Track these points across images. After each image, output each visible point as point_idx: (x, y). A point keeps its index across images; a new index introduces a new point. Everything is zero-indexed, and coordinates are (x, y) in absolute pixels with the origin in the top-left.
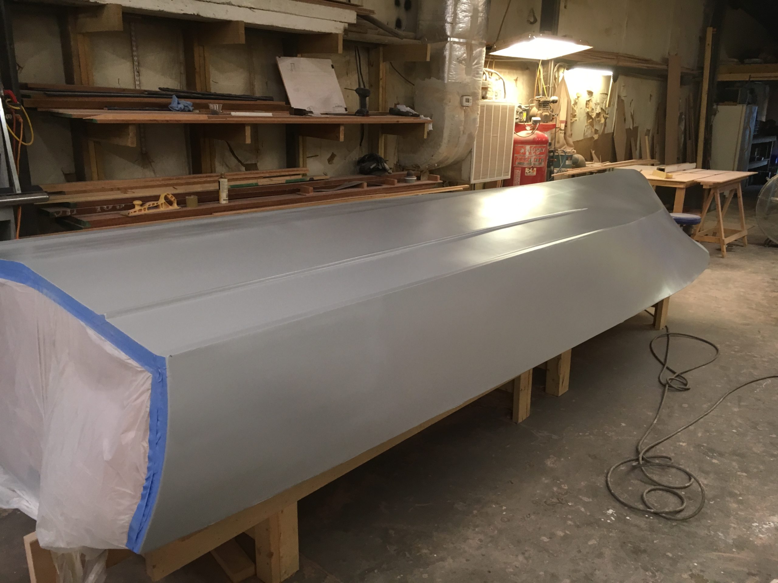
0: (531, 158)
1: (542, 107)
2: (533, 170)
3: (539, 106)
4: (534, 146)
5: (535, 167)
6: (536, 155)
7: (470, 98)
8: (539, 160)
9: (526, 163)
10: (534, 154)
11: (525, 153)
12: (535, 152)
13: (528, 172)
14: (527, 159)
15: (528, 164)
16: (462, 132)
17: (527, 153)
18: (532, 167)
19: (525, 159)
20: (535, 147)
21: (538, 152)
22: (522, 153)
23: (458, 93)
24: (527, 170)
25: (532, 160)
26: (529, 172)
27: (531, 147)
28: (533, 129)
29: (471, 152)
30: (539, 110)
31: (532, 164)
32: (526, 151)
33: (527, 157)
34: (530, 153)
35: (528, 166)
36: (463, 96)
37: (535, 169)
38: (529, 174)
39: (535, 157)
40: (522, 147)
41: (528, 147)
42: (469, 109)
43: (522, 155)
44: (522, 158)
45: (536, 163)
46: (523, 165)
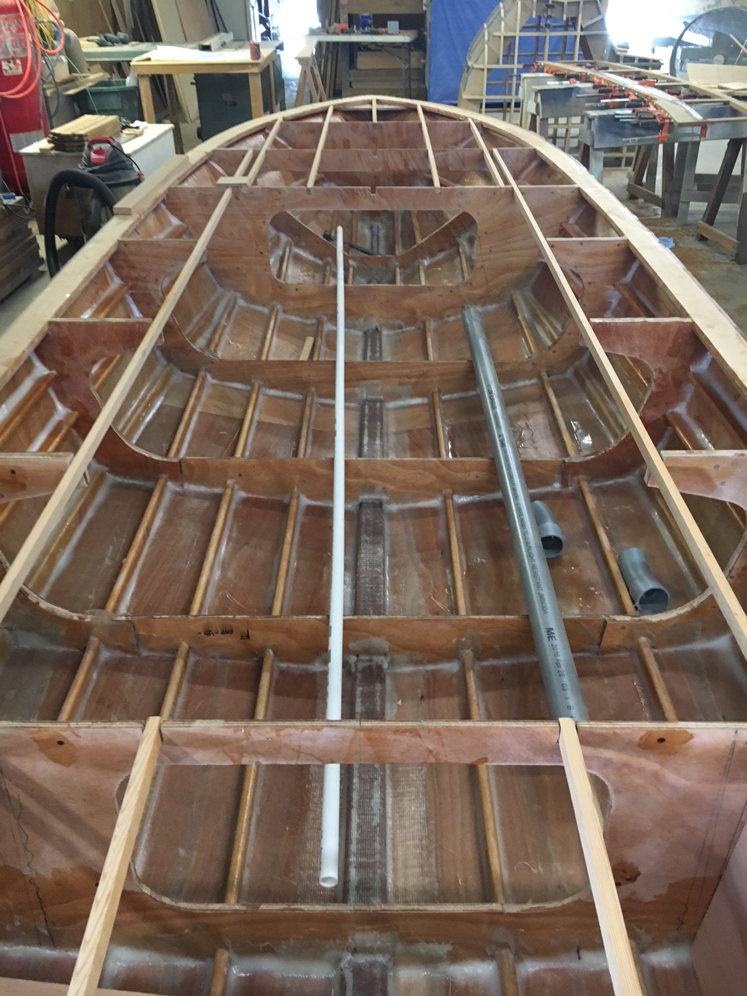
0: (5, 42)
2: (15, 63)
4: (4, 16)
5: (18, 58)
6: (12, 34)
10: (8, 32)
12: (7, 29)
13: (8, 68)
18: (13, 59)
20: (5, 19)
21: (14, 29)
24: (5, 65)
25: (9, 44)
26: (11, 68)
31: (11, 50)
35: (5, 57)
37: (18, 62)
38: (10, 73)
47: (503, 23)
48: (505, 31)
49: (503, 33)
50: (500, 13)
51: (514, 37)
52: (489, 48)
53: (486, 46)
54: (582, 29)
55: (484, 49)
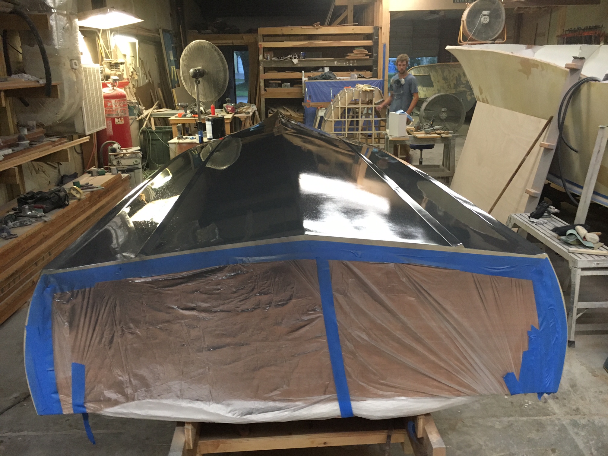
0: (117, 110)
1: (114, 68)
2: (121, 119)
3: (111, 67)
4: (118, 99)
5: (122, 117)
6: (121, 107)
7: (76, 61)
8: (124, 111)
9: (114, 114)
10: (119, 106)
11: (112, 106)
12: (120, 105)
13: (117, 121)
14: (114, 111)
15: (116, 114)
16: (76, 92)
17: (114, 106)
18: (120, 117)
19: (113, 111)
20: (119, 101)
21: (122, 105)
22: (110, 106)
23: (68, 58)
24: (116, 120)
25: (119, 111)
26: (119, 121)
27: (115, 101)
28: (113, 86)
29: (81, 108)
30: (111, 70)
31: (120, 114)
32: (112, 104)
33: (114, 109)
34: (116, 106)
35: (117, 117)
36: (71, 60)
37: (122, 119)
38: (118, 123)
39: (120, 109)
40: (109, 101)
41: (113, 101)
42: (77, 71)
43: (110, 108)
44: (110, 110)
45: (122, 113)
46: (112, 116)
47: (340, 102)
48: (341, 105)
49: (340, 106)
50: (338, 98)
51: (345, 108)
52: (334, 112)
53: (333, 111)
54: (375, 104)
55: (332, 113)
